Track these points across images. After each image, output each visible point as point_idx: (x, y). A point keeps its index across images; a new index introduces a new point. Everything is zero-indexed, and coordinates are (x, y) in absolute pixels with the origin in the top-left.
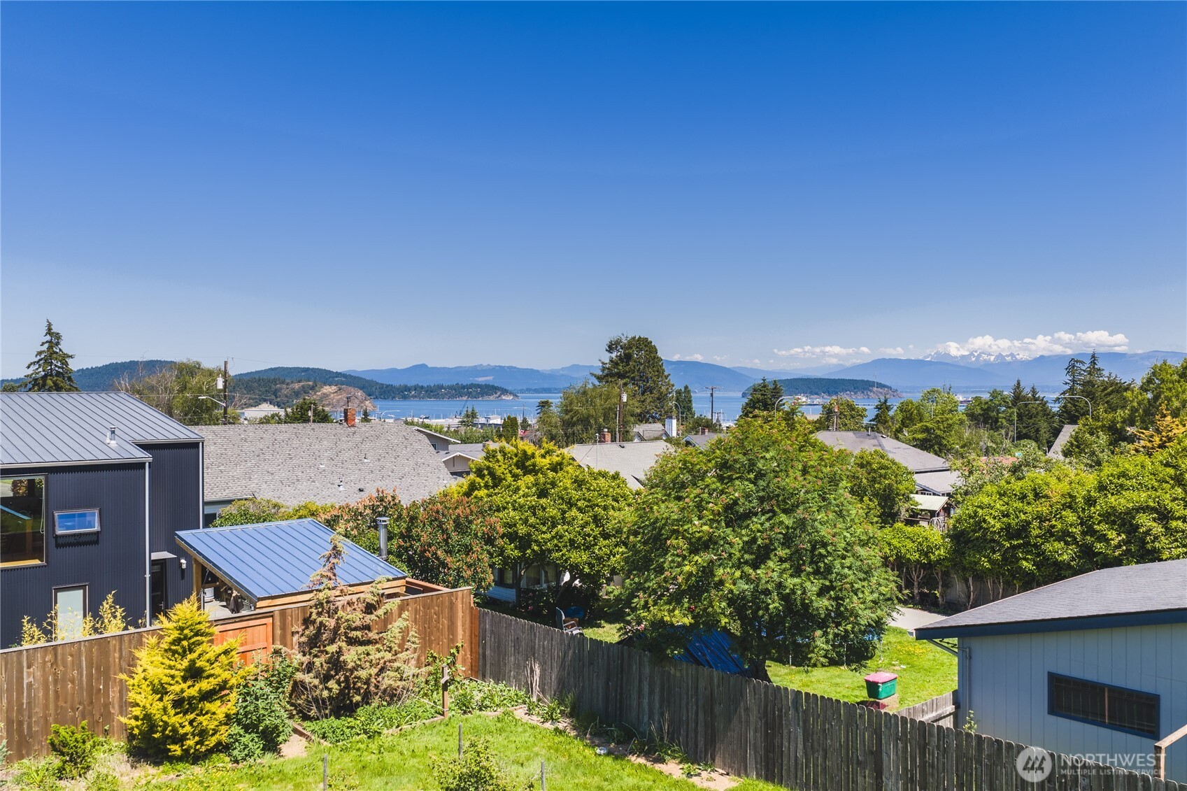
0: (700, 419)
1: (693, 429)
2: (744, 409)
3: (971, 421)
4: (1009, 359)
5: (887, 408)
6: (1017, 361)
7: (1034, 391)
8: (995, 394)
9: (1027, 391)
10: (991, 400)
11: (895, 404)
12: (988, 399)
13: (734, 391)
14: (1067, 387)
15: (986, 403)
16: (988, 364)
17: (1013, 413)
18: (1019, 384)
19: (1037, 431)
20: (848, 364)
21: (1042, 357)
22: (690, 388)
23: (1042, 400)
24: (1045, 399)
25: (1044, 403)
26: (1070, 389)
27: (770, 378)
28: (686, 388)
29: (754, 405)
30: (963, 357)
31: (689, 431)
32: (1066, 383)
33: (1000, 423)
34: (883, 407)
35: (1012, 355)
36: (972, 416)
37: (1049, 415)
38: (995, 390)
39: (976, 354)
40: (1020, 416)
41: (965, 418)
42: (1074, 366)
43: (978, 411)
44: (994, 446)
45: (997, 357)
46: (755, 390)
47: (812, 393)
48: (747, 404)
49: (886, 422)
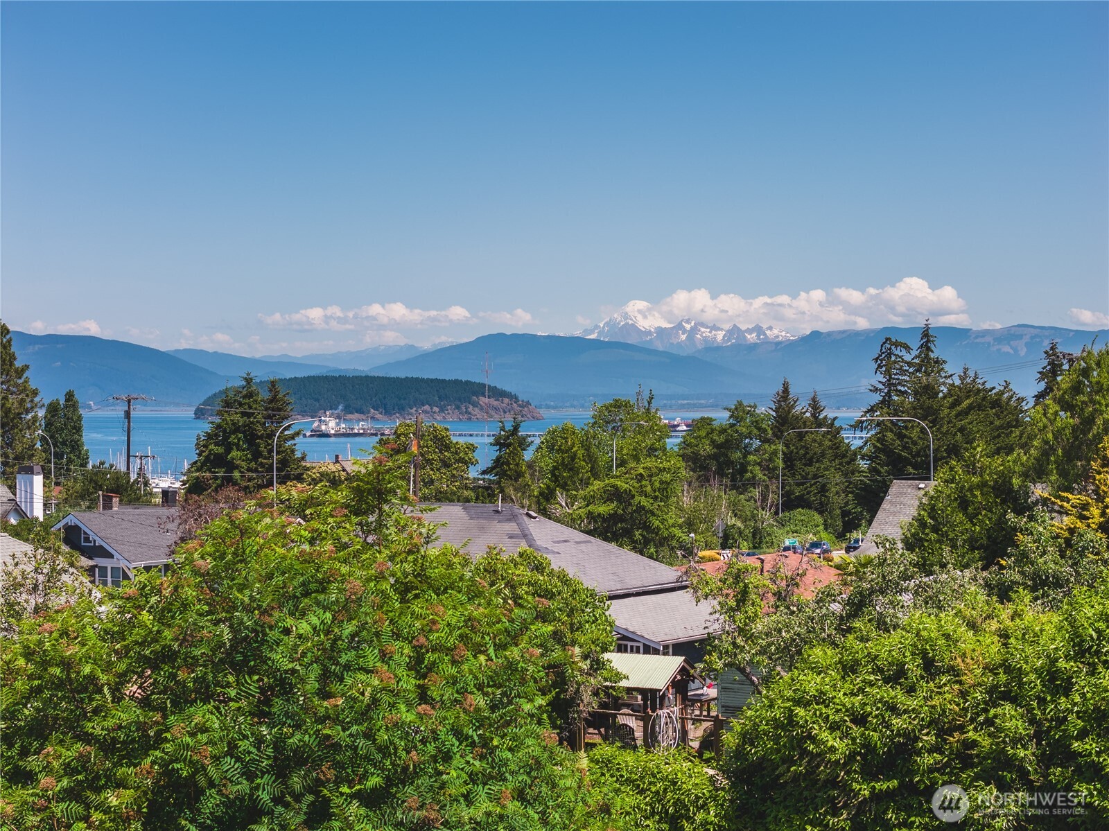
0: (100, 471)
1: (82, 497)
2: (201, 446)
3: (693, 470)
4: (751, 337)
5: (520, 445)
6: (767, 342)
7: (815, 406)
8: (739, 412)
9: (801, 407)
10: (732, 425)
11: (535, 434)
12: (725, 423)
13: (177, 405)
14: (877, 398)
15: (723, 431)
16: (712, 348)
17: (775, 453)
18: (786, 390)
19: (823, 489)
20: (427, 345)
21: (815, 334)
22: (77, 396)
23: (832, 424)
24: (837, 424)
25: (835, 432)
26: (883, 402)
27: (260, 375)
28: (70, 396)
29: (226, 438)
30: (660, 331)
31: (73, 500)
32: (876, 390)
33: (749, 475)
34: (509, 442)
35: (758, 329)
36: (694, 460)
37: (844, 456)
38: (740, 404)
39: (688, 327)
40: (789, 459)
41: (681, 464)
42: (890, 355)
43: (707, 449)
44: (739, 524)
45: (730, 333)
46: (228, 404)
47: (349, 409)
48: (209, 436)
49: (519, 475)
